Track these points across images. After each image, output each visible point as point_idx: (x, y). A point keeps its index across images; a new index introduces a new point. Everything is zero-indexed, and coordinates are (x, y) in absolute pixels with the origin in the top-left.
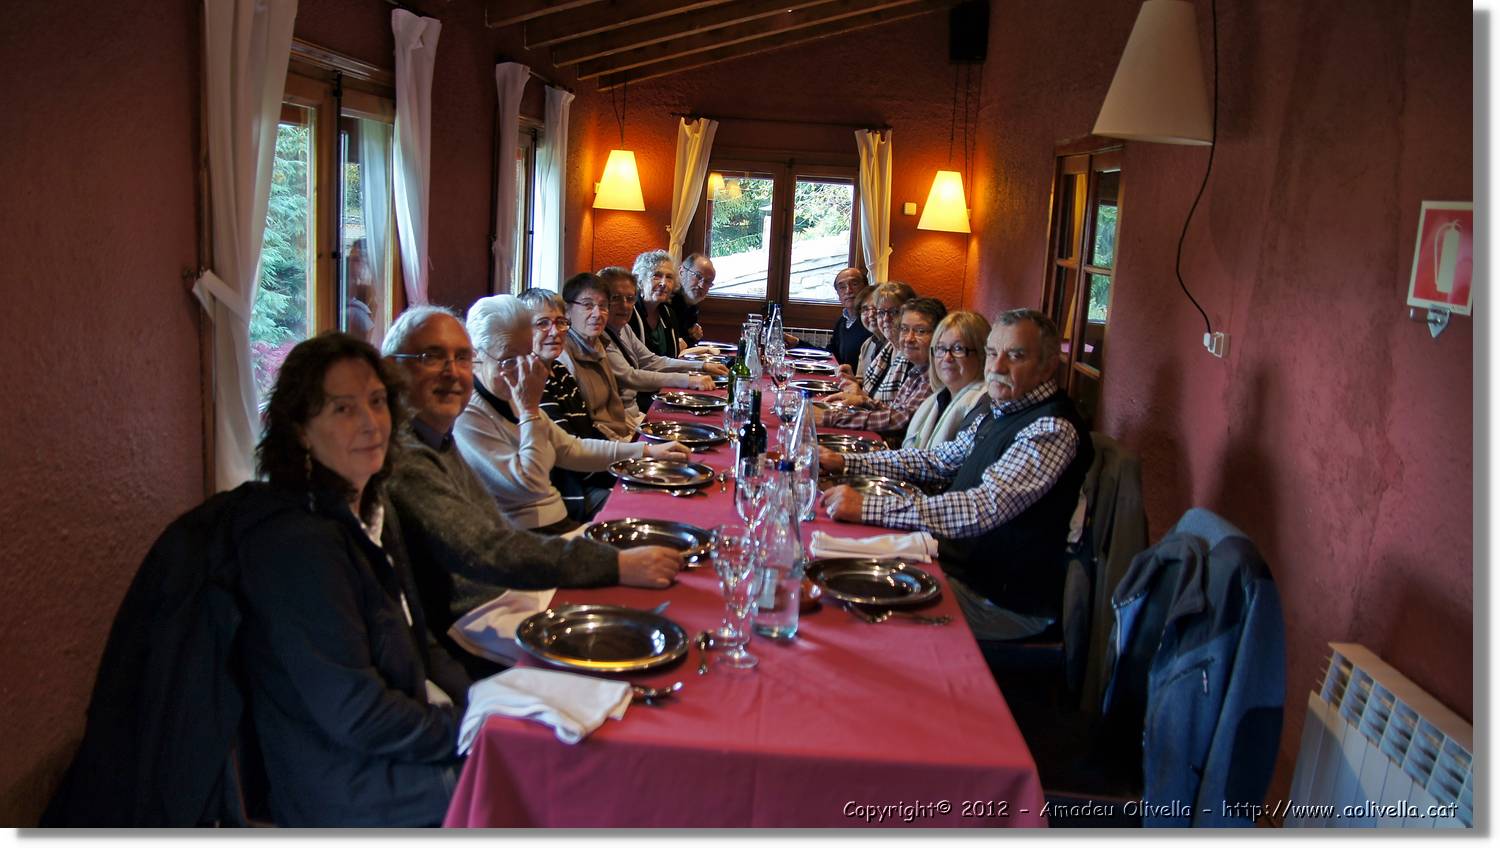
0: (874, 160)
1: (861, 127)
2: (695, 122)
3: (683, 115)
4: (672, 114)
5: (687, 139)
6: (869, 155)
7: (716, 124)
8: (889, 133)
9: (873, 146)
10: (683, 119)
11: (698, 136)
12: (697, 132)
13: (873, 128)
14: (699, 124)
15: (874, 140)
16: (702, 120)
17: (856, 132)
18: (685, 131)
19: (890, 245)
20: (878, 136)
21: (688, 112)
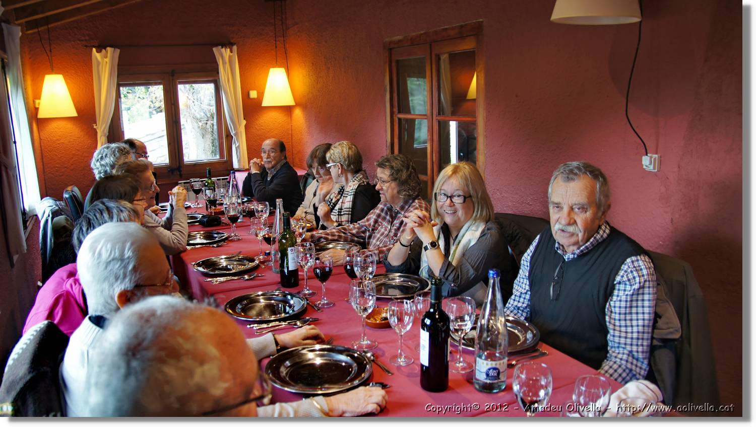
0: (228, 65)
1: (216, 45)
2: (104, 51)
3: (94, 47)
4: (86, 46)
5: (98, 63)
6: (224, 63)
7: (118, 51)
8: (235, 48)
9: (226, 58)
10: (94, 50)
11: (107, 60)
12: (106, 57)
13: (224, 45)
14: (107, 52)
15: (226, 53)
16: (109, 49)
17: (214, 49)
18: (97, 59)
19: (244, 119)
20: (229, 50)
21: (96, 44)
